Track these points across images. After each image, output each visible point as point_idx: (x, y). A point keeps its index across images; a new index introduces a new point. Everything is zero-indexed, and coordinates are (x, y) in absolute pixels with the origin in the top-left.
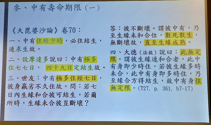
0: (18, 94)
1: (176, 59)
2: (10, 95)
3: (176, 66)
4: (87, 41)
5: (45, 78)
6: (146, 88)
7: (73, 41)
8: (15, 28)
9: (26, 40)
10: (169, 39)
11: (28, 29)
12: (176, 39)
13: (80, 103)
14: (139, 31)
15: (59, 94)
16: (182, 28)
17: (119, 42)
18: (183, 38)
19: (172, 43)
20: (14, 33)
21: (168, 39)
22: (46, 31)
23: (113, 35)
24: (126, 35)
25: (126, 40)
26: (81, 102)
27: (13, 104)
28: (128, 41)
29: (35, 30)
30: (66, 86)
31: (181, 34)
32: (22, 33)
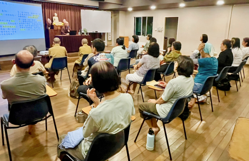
3: (36, 24)
4: (11, 15)
6: (30, 30)
7: (6, 15)
13: (12, 34)
15: (4, 32)
23: (19, 14)
25: (23, 16)
30: (6, 29)
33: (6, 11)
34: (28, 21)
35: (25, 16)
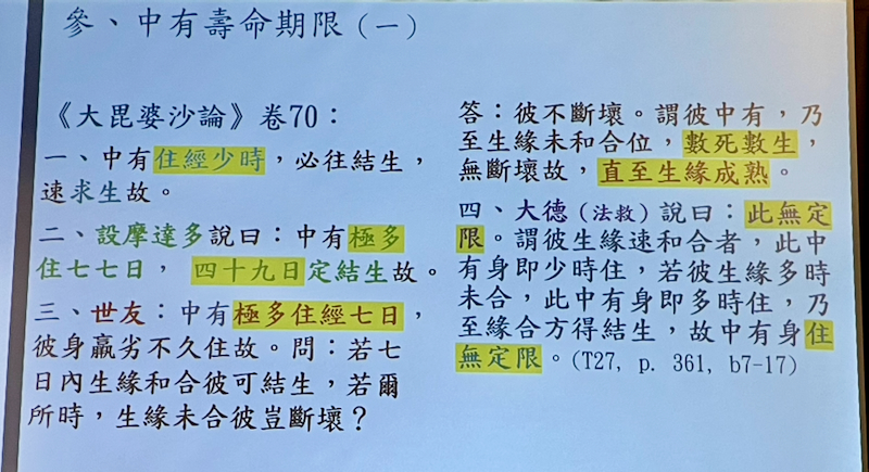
0: (74, 379)
1: (729, 242)
2: (44, 382)
3: (728, 269)
4: (364, 161)
5: (190, 311)
6: (607, 359)
7: (307, 162)
8: (67, 105)
9: (112, 155)
10: (701, 156)
11: (121, 110)
12: (730, 158)
13: (332, 418)
14: (578, 126)
15: (245, 381)
16: (753, 113)
17: (495, 169)
18: (757, 157)
19: (711, 174)
20: (66, 125)
21: (695, 159)
22: (197, 117)
23: (470, 140)
24: (527, 142)
25: (523, 159)
26: (335, 413)
27: (55, 417)
28: (531, 165)
29: (151, 116)
30: (274, 348)
31: (750, 137)
32: (97, 124)
33: (311, 116)
35: (566, 157)
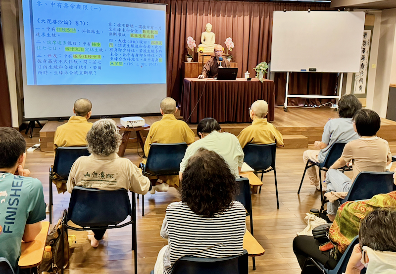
0: (46, 67)
1: (149, 47)
2: (40, 67)
3: (149, 51)
4: (93, 31)
5: (65, 56)
6: (132, 64)
7: (84, 31)
8: (39, 19)
9: (48, 28)
10: (145, 34)
11: (49, 20)
12: (149, 34)
13: (91, 73)
14: (127, 28)
15: (76, 67)
16: (152, 27)
17: (114, 34)
20: (39, 22)
22: (63, 22)
23: (110, 29)
24: (119, 30)
25: (119, 33)
29: (55, 21)
30: (80, 62)
31: (152, 31)
32: (45, 23)
33: (84, 23)
34: (130, 44)
35: (125, 33)
